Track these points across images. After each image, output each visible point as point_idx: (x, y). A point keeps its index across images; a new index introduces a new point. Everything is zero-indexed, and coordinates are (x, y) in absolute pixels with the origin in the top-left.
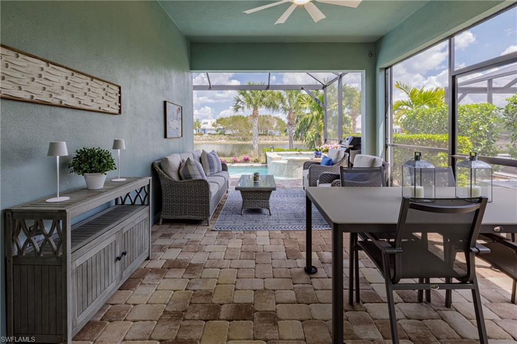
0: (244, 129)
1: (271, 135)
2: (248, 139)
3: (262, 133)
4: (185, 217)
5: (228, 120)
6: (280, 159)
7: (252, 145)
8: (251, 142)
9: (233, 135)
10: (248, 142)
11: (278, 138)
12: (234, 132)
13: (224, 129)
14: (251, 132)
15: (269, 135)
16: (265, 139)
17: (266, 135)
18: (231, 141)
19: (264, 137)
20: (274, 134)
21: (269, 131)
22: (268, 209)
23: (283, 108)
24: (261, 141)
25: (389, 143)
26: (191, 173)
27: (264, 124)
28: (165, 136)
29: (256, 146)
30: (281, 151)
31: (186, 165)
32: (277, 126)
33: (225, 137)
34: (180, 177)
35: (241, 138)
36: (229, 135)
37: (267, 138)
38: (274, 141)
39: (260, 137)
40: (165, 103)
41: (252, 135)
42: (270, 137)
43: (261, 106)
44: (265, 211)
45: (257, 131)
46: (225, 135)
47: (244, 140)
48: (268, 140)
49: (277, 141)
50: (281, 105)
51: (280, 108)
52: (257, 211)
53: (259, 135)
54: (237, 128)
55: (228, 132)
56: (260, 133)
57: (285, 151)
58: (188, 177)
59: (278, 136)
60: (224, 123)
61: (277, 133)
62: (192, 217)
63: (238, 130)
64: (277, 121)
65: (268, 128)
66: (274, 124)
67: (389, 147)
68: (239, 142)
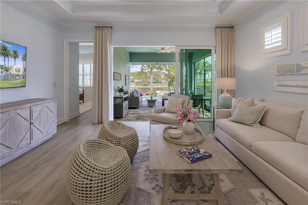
0: (145, 79)
1: (161, 82)
2: (147, 85)
3: (155, 81)
4: (133, 107)
5: (135, 74)
6: (161, 93)
7: (150, 89)
8: (149, 87)
9: (139, 83)
10: (147, 87)
11: (164, 84)
12: (139, 81)
13: (133, 79)
14: (149, 81)
15: (159, 83)
16: (157, 85)
17: (157, 83)
18: (138, 86)
19: (157, 84)
20: (162, 82)
21: (159, 80)
22: (155, 106)
23: (165, 69)
24: (155, 86)
25: (196, 87)
26: (134, 95)
27: (157, 76)
28: (126, 85)
29: (152, 89)
30: (163, 90)
31: (133, 93)
32: (164, 78)
33: (134, 84)
34: (131, 96)
35: (143, 84)
36: (137, 82)
37: (158, 84)
38: (162, 86)
39: (154, 84)
40: (126, 75)
41: (149, 82)
42: (160, 84)
43: (154, 69)
44: (154, 106)
45: (153, 80)
46: (134, 82)
47: (145, 85)
48: (159, 85)
49: (164, 86)
50: (164, 68)
51: (164, 69)
52: (152, 107)
53: (154, 82)
54: (141, 79)
55: (136, 81)
56: (154, 81)
57: (164, 90)
58: (133, 96)
59: (164, 83)
60: (133, 75)
61: (164, 81)
62: (135, 107)
63: (141, 80)
64: (164, 75)
65: (158, 78)
66: (162, 76)
67: (196, 89)
68: (142, 87)
